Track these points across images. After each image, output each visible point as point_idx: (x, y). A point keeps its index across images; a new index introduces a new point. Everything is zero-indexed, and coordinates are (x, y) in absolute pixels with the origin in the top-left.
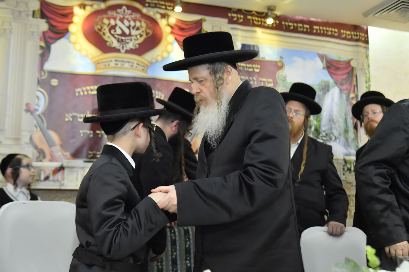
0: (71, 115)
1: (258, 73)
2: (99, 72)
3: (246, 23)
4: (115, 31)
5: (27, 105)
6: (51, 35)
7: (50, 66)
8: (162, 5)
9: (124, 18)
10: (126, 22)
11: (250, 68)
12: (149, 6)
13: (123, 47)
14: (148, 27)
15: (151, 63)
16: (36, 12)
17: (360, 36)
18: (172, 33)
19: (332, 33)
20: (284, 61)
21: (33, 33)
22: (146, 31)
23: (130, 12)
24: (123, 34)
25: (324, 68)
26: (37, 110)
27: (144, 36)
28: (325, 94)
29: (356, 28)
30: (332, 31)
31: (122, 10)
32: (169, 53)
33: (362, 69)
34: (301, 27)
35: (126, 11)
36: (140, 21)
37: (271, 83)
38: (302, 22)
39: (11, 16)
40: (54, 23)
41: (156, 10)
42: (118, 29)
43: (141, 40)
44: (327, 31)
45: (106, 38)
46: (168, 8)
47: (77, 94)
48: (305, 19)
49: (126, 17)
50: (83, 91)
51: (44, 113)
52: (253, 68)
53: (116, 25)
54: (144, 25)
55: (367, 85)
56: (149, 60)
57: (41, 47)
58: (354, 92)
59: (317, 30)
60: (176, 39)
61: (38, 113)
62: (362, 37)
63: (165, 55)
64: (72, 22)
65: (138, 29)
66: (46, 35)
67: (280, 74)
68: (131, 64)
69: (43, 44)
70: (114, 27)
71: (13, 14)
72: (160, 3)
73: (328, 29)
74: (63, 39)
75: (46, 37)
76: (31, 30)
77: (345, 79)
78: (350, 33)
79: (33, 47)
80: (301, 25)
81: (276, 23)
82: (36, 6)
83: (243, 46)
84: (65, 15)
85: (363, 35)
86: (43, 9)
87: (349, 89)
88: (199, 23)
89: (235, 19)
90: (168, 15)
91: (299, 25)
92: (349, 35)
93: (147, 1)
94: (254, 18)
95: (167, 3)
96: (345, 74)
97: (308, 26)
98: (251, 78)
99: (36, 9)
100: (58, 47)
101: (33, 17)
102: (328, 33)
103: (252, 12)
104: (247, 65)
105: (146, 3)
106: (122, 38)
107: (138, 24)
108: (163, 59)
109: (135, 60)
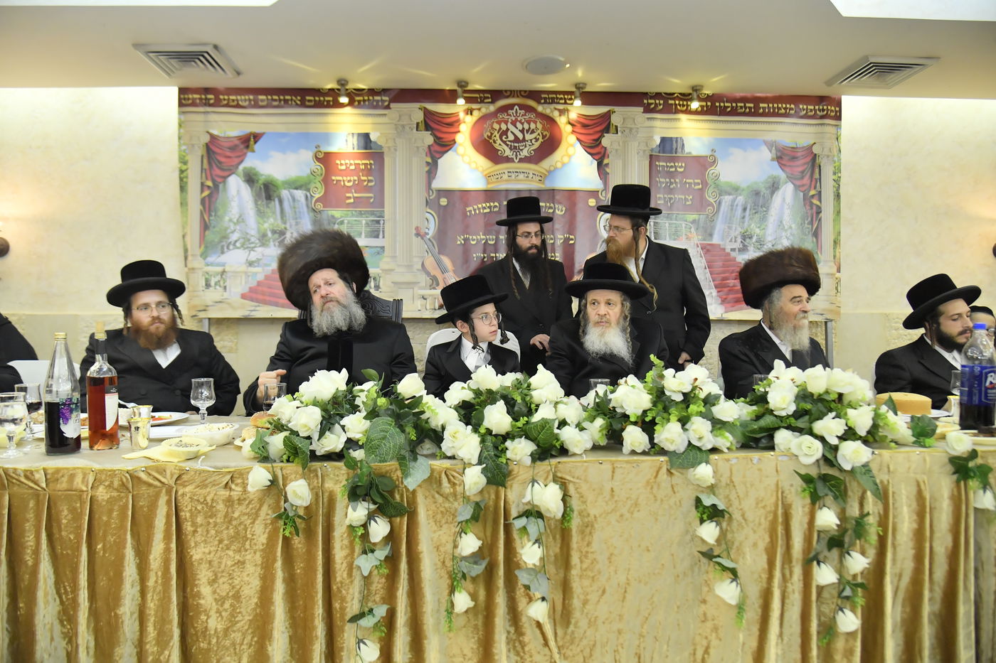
0: (462, 237)
1: (681, 172)
2: (490, 187)
3: (668, 109)
4: (507, 137)
5: (417, 228)
6: (437, 148)
7: (438, 184)
8: (561, 99)
9: (516, 120)
10: (519, 125)
11: (672, 167)
12: (545, 103)
13: (516, 155)
14: (544, 129)
15: (549, 172)
16: (420, 124)
17: (828, 110)
18: (573, 132)
19: (786, 111)
20: (715, 154)
21: (418, 148)
22: (542, 134)
23: (523, 112)
24: (516, 140)
25: (773, 160)
26: (428, 234)
27: (541, 140)
28: (773, 193)
29: (822, 99)
30: (785, 109)
31: (514, 111)
32: (570, 157)
33: (828, 156)
34: (741, 107)
35: (519, 111)
36: (535, 123)
37: (698, 184)
38: (744, 100)
39: (395, 132)
40: (439, 135)
41: (553, 106)
42: (509, 134)
43: (537, 145)
44: (779, 109)
45: (496, 146)
46: (568, 101)
47: (468, 214)
48: (749, 95)
49: (519, 119)
50: (475, 210)
51: (433, 238)
52: (676, 167)
53: (508, 129)
54: (539, 126)
55: (835, 177)
56: (547, 168)
57: (428, 163)
58: (815, 188)
59: (764, 108)
60: (578, 139)
61: (428, 237)
62: (832, 111)
63: (566, 160)
64: (459, 132)
65: (533, 132)
66: (431, 148)
67: (712, 172)
68: (526, 175)
69: (429, 160)
70: (505, 133)
71: (396, 129)
72: (558, 96)
73: (780, 105)
74: (450, 152)
75: (432, 152)
76: (416, 145)
77: (802, 172)
78: (812, 107)
79: (419, 163)
80: (742, 105)
81: (707, 106)
82: (420, 116)
83: (663, 140)
84: (451, 124)
85: (833, 108)
86: (427, 120)
87: (809, 185)
88: (607, 116)
89: (653, 106)
90: (568, 110)
91: (739, 104)
92: (811, 110)
93: (543, 96)
94: (677, 102)
95: (566, 97)
96: (805, 164)
97: (752, 105)
98: (672, 180)
99: (420, 121)
100: (446, 161)
101: (417, 130)
102: (780, 112)
103: (674, 94)
104: (668, 164)
105: (542, 98)
106: (515, 144)
107: (533, 126)
108: (564, 165)
109: (530, 169)
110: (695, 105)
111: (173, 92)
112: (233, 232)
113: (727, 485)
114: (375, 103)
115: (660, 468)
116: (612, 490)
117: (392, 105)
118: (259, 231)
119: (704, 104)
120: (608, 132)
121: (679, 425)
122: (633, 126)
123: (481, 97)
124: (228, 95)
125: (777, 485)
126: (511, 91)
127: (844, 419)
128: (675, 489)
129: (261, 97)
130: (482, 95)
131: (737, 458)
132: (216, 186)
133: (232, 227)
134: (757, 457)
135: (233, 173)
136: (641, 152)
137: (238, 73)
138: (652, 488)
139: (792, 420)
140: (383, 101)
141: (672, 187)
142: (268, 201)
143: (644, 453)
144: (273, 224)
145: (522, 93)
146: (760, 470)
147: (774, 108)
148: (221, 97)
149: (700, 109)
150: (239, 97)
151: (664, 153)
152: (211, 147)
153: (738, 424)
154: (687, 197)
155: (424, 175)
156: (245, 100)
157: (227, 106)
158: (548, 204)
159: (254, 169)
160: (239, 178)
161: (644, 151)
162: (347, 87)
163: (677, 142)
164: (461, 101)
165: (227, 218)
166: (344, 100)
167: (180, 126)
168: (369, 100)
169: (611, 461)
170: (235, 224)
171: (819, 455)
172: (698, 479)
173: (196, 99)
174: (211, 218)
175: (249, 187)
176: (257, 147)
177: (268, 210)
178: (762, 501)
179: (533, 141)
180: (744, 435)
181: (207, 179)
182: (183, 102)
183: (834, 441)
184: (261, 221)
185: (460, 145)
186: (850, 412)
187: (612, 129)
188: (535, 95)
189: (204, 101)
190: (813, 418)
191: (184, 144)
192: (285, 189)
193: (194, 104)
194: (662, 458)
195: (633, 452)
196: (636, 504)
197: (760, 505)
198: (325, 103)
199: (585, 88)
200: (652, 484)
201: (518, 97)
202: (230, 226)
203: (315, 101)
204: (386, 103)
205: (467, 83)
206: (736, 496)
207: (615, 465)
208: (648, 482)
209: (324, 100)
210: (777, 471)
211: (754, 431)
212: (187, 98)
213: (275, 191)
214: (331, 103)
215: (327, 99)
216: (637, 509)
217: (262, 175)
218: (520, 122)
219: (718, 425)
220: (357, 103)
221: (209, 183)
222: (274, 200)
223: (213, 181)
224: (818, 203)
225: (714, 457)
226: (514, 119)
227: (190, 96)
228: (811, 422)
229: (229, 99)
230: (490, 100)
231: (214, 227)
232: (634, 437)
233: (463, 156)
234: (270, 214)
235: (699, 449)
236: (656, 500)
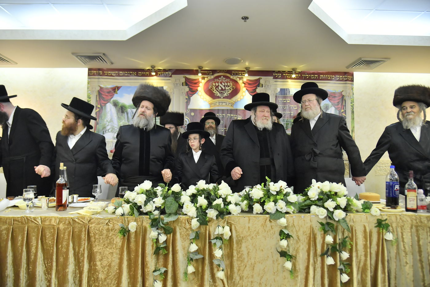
1: (289, 103)
2: (211, 108)
3: (283, 77)
4: (218, 89)
6: (190, 93)
7: (191, 107)
8: (240, 73)
9: (222, 82)
10: (223, 84)
11: (285, 100)
12: (234, 75)
13: (222, 96)
14: (233, 85)
15: (235, 102)
17: (348, 78)
18: (245, 86)
19: (331, 78)
22: (232, 87)
23: (225, 78)
24: (222, 89)
27: (232, 90)
29: (345, 73)
30: (331, 77)
31: (221, 78)
32: (244, 96)
33: (348, 96)
34: (313, 77)
35: (223, 78)
36: (230, 83)
37: (296, 107)
38: (314, 74)
39: (173, 86)
40: (191, 87)
41: (237, 76)
42: (219, 87)
43: (230, 91)
44: (328, 77)
45: (214, 92)
46: (243, 74)
48: (316, 72)
52: (286, 100)
53: (219, 85)
54: (231, 84)
55: (352, 105)
56: (234, 101)
57: (186, 99)
58: (343, 109)
59: (322, 77)
60: (247, 89)
62: (350, 78)
63: (242, 97)
64: (199, 86)
65: (229, 86)
66: (188, 93)
68: (226, 103)
69: (187, 97)
70: (218, 87)
71: (174, 85)
72: (239, 72)
73: (328, 76)
74: (195, 94)
75: (188, 94)
76: (182, 91)
77: (338, 102)
78: (342, 77)
79: (183, 98)
80: (313, 76)
81: (299, 76)
82: (183, 80)
83: (281, 89)
84: (196, 83)
85: (350, 77)
86: (187, 82)
87: (341, 108)
88: (259, 80)
89: (277, 76)
90: (243, 78)
91: (312, 75)
92: (341, 78)
93: (233, 72)
94: (287, 75)
95: (242, 72)
96: (339, 99)
97: (317, 76)
98: (285, 106)
99: (183, 82)
100: (194, 98)
101: (182, 85)
102: (328, 78)
103: (286, 71)
104: (283, 99)
105: (232, 73)
106: (222, 91)
107: (229, 84)
108: (241, 99)
109: (228, 101)
110: (294, 76)
111: (86, 70)
112: (108, 126)
113: (292, 226)
114: (166, 75)
115: (267, 219)
116: (249, 227)
117: (173, 76)
118: (118, 124)
119: (298, 75)
120: (259, 87)
121: (273, 203)
122: (269, 84)
123: (208, 73)
124: (108, 71)
125: (311, 226)
126: (220, 70)
127: (336, 202)
128: (273, 227)
129: (120, 72)
130: (208, 72)
131: (296, 216)
132: (102, 107)
133: (108, 124)
134: (303, 216)
135: (109, 102)
136: (272, 95)
137: (112, 63)
138: (264, 227)
139: (317, 202)
140: (169, 74)
141: (285, 108)
142: (122, 113)
143: (261, 214)
144: (124, 123)
145: (225, 71)
146: (304, 220)
147: (326, 77)
148: (105, 72)
149: (296, 77)
150: (112, 72)
151: (281, 95)
152: (101, 92)
153: (297, 203)
154: (291, 112)
155: (185, 103)
156: (114, 73)
157: (107, 76)
158: (235, 115)
159: (117, 101)
160: (111, 104)
161: (273, 94)
162: (155, 69)
163: (287, 90)
164: (200, 74)
165: (106, 120)
166: (153, 74)
167: (88, 83)
168: (163, 73)
169: (248, 216)
170: (109, 122)
171: (326, 215)
172: (281, 224)
173: (95, 73)
174: (99, 120)
175: (115, 108)
176: (118, 92)
177: (122, 117)
178: (305, 232)
179: (229, 90)
180: (299, 207)
181: (98, 104)
182: (90, 74)
183: (331, 210)
184: (119, 122)
185: (200, 91)
186: (338, 199)
187: (261, 85)
188: (230, 72)
189: (98, 74)
190: (324, 201)
191: (90, 91)
192: (129, 108)
193: (94, 75)
194: (267, 216)
195: (257, 214)
196: (258, 233)
197: (305, 234)
198: (146, 75)
199: (249, 69)
200: (264, 225)
201: (223, 72)
202: (107, 123)
203: (142, 74)
204: (170, 75)
205: (202, 67)
206: (295, 230)
207: (250, 218)
208: (262, 224)
209: (146, 74)
210: (311, 221)
211: (303, 206)
212: (91, 73)
213: (125, 110)
214: (148, 75)
215: (147, 73)
216: (258, 235)
217: (120, 103)
218: (224, 82)
219: (288, 203)
220: (158, 75)
221: (99, 106)
222: (125, 113)
223: (101, 105)
224: (345, 115)
225: (287, 215)
226: (221, 81)
227: (93, 72)
228: (324, 203)
229: (108, 73)
230: (212, 74)
231: (100, 124)
232: (257, 207)
233: (200, 96)
234: (123, 119)
235: (281, 212)
236: (265, 231)
